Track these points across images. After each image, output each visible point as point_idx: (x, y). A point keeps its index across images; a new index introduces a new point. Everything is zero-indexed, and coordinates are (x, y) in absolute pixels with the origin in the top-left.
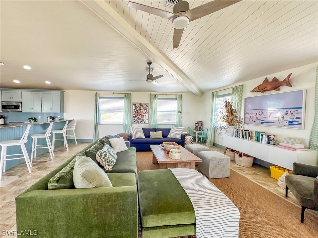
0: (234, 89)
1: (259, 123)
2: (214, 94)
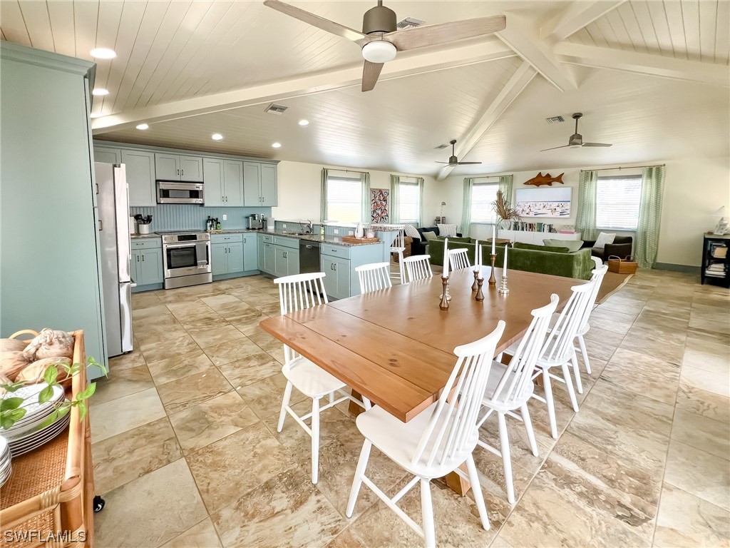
0: (502, 178)
1: (532, 215)
2: (468, 181)
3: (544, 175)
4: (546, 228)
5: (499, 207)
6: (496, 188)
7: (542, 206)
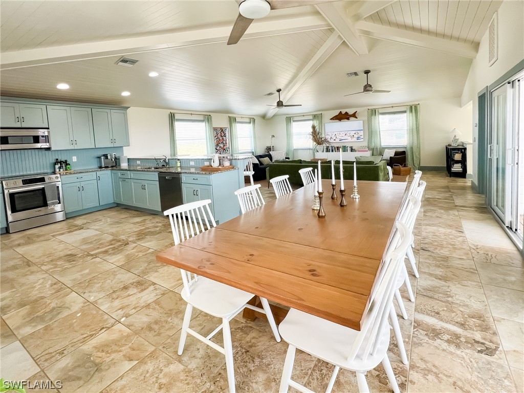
0: (315, 116)
1: (337, 140)
2: (289, 119)
3: (343, 113)
4: (349, 149)
5: (314, 137)
6: (310, 123)
7: (344, 134)
